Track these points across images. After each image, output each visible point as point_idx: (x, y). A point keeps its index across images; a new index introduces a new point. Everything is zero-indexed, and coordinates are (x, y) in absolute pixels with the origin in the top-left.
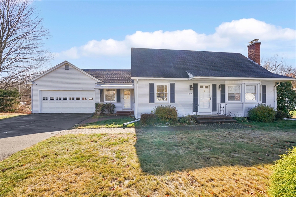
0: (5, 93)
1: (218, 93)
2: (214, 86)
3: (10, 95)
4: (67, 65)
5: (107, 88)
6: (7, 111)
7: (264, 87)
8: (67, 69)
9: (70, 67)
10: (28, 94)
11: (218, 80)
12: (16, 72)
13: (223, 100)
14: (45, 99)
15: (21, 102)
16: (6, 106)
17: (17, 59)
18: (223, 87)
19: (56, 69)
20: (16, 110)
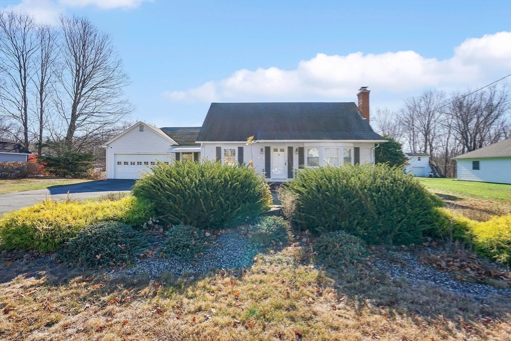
0: (80, 157)
1: (296, 157)
2: (290, 149)
3: (86, 159)
4: (141, 126)
5: (183, 151)
6: (82, 178)
7: (357, 150)
8: (141, 130)
9: (145, 128)
10: (102, 158)
12: (90, 130)
14: (119, 163)
15: (96, 167)
16: (81, 171)
17: (91, 114)
18: (301, 151)
19: (130, 131)
20: (91, 176)
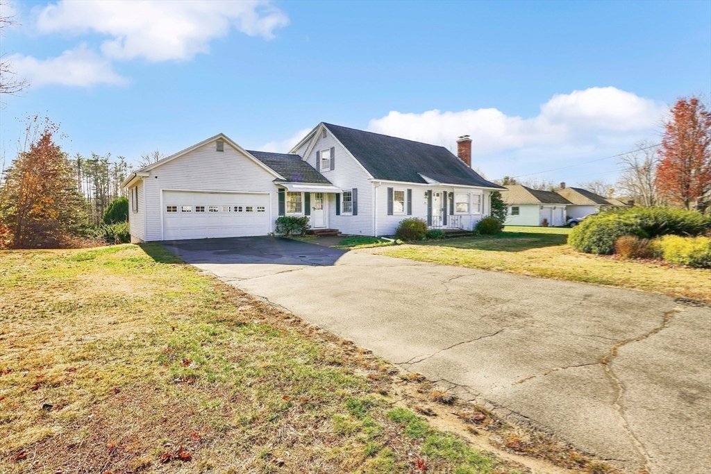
1: (448, 203)
2: (445, 193)
8: (220, 149)
9: (226, 146)
11: (447, 187)
13: (452, 213)
14: (172, 209)
18: (452, 194)
